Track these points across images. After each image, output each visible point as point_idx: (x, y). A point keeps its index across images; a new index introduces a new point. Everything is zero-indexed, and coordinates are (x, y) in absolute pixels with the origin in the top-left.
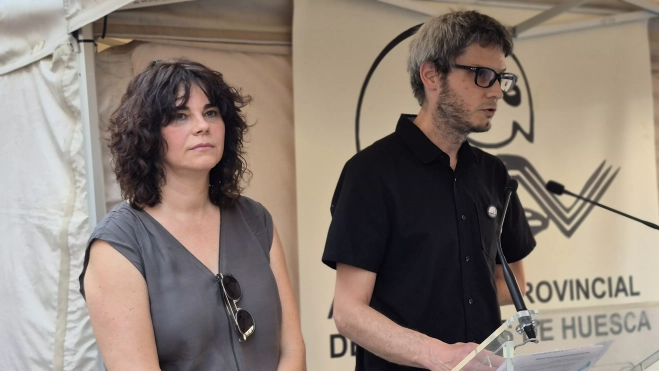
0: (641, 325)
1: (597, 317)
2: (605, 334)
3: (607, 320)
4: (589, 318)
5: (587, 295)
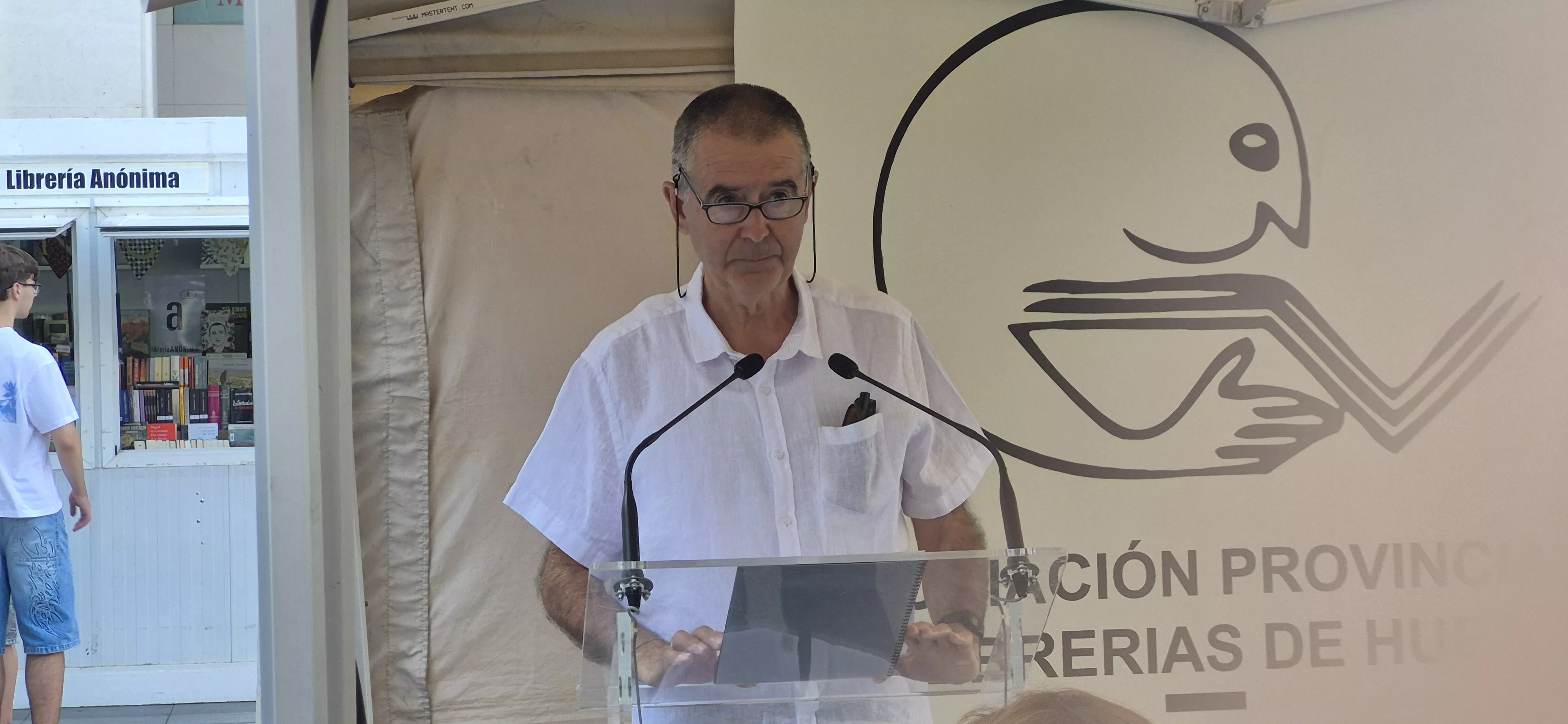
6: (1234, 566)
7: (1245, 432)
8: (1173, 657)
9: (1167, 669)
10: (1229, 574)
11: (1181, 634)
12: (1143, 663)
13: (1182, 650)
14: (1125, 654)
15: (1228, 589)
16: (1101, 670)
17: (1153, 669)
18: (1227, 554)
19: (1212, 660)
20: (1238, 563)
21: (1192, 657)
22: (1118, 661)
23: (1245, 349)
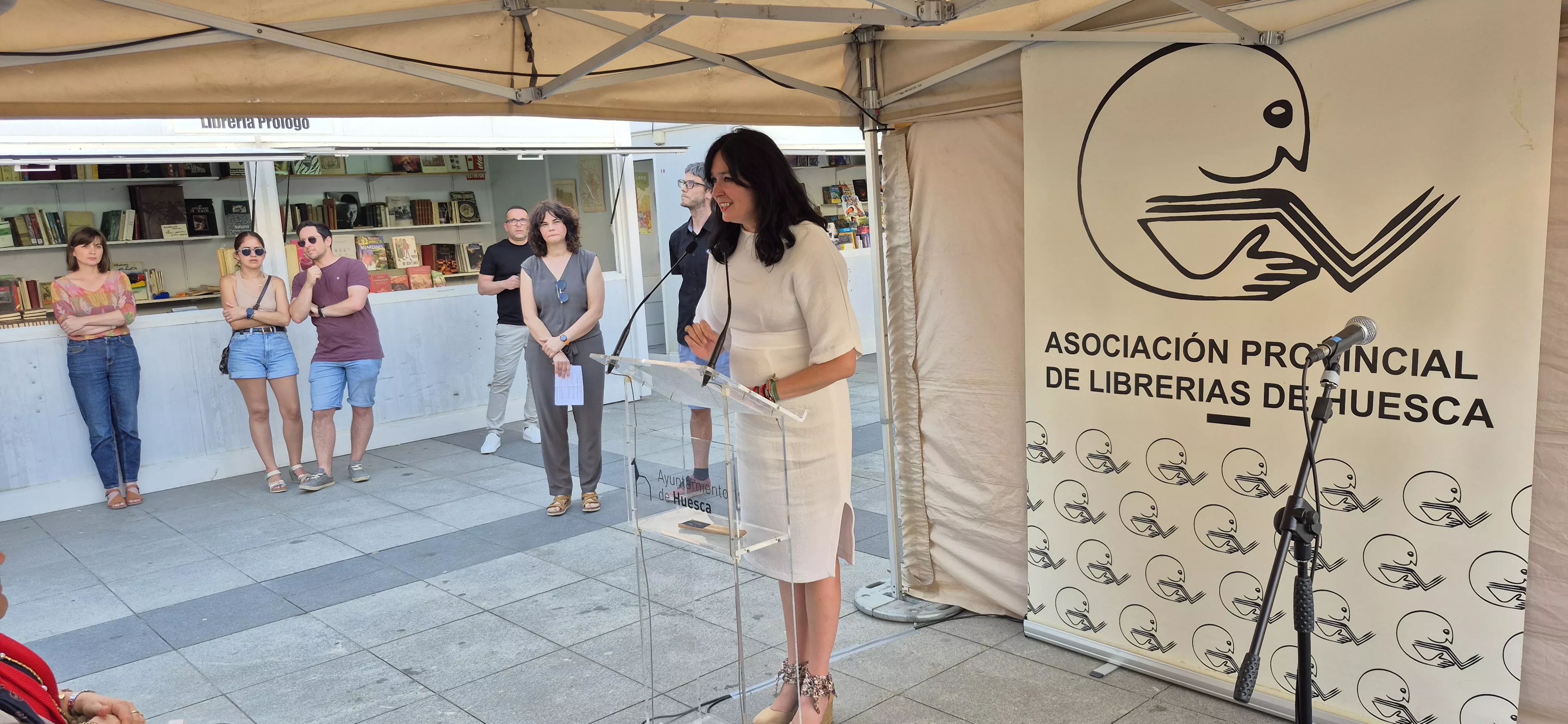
0: (1470, 417)
1: (1383, 395)
2: (1397, 418)
3: (1401, 401)
4: (1371, 394)
5: (1373, 368)
6: (1248, 350)
7: (1259, 278)
8: (1212, 395)
9: (1209, 400)
10: (1245, 354)
11: (1217, 383)
12: (1196, 396)
13: (1217, 391)
14: (1187, 390)
15: (1244, 362)
16: (1175, 396)
17: (1201, 399)
18: (1246, 344)
19: (1233, 399)
20: (1251, 348)
21: (1222, 395)
22: (1183, 393)
23: (1264, 231)
